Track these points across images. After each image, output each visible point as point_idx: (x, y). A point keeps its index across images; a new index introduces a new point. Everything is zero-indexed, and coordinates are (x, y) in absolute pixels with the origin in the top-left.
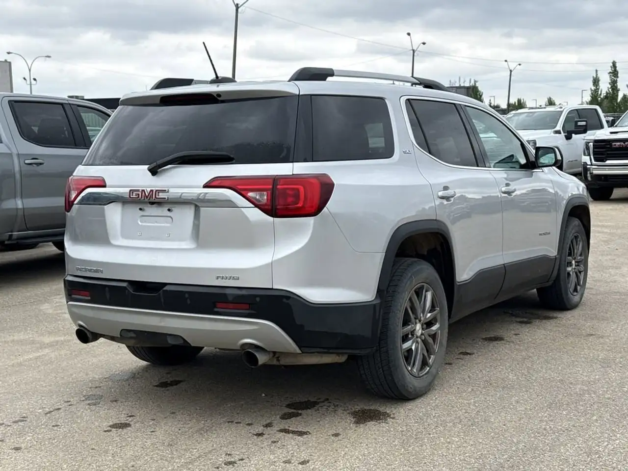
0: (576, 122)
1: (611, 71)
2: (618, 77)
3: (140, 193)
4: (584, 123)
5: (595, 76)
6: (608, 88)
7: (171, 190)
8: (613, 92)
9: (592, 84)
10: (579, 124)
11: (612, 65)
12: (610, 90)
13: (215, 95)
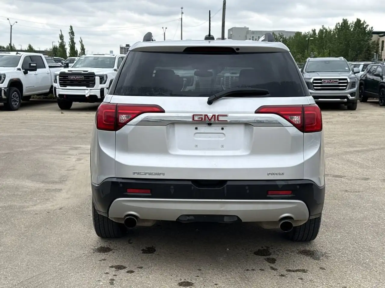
0: (30, 64)
1: (70, 32)
2: (74, 35)
3: (203, 117)
4: (35, 65)
5: (60, 34)
6: (69, 41)
7: (229, 115)
8: (72, 44)
9: (59, 38)
10: (32, 65)
11: (70, 28)
12: (70, 43)
13: (235, 49)
